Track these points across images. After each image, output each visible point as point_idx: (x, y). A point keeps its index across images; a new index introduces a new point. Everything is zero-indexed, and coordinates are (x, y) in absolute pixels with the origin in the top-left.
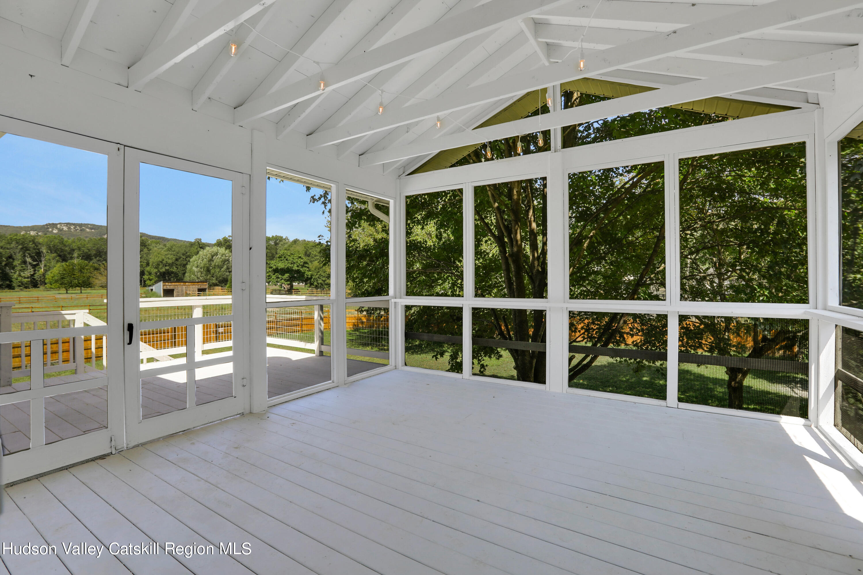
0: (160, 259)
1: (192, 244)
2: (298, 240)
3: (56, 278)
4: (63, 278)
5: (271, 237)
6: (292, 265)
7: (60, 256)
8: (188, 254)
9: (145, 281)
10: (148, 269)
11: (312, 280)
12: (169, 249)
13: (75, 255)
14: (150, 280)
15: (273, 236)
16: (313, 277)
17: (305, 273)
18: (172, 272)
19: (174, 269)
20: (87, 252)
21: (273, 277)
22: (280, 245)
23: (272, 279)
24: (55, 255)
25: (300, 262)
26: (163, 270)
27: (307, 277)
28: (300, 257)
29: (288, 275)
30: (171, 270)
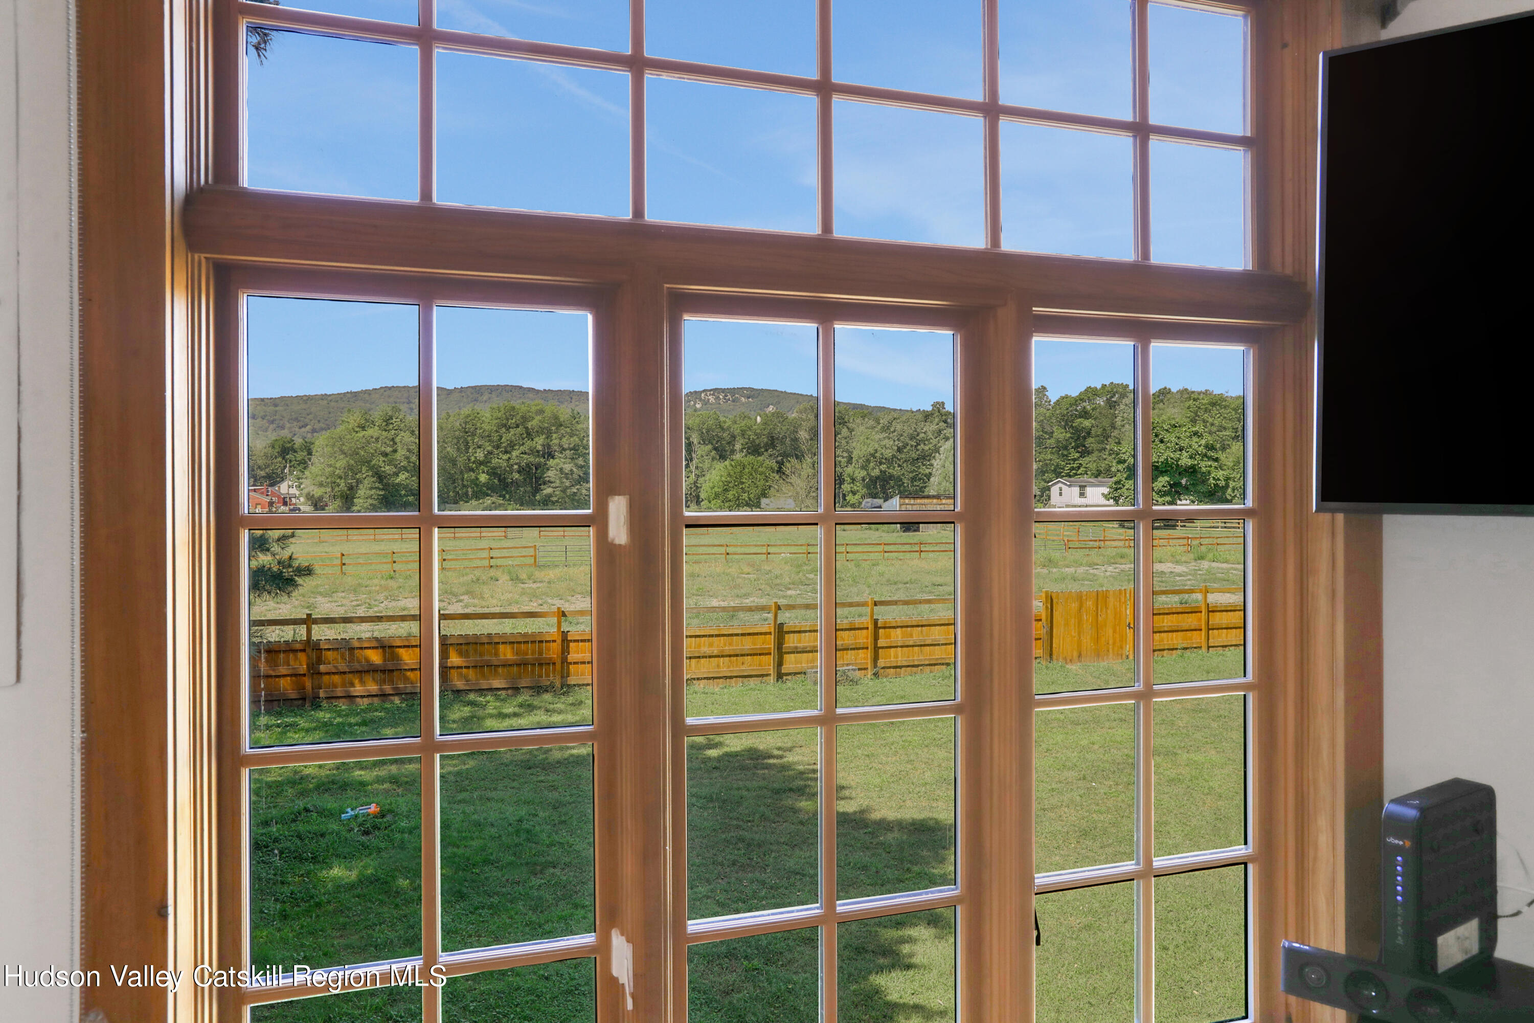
0: (871, 450)
1: (927, 416)
2: (1170, 391)
3: (716, 489)
4: (726, 490)
5: (1099, 387)
6: (1177, 455)
7: (715, 449)
8: (922, 435)
9: (844, 496)
10: (849, 470)
11: (1229, 491)
12: (886, 429)
13: (738, 447)
14: (854, 493)
15: (1104, 386)
16: (1232, 484)
17: (1209, 473)
18: (891, 477)
19: (896, 471)
20: (754, 440)
21: (1127, 486)
22: (1122, 407)
23: (1124, 490)
24: (710, 447)
25: (1198, 445)
26: (876, 472)
27: (1216, 485)
28: (1196, 434)
29: (1167, 479)
30: (891, 471)
